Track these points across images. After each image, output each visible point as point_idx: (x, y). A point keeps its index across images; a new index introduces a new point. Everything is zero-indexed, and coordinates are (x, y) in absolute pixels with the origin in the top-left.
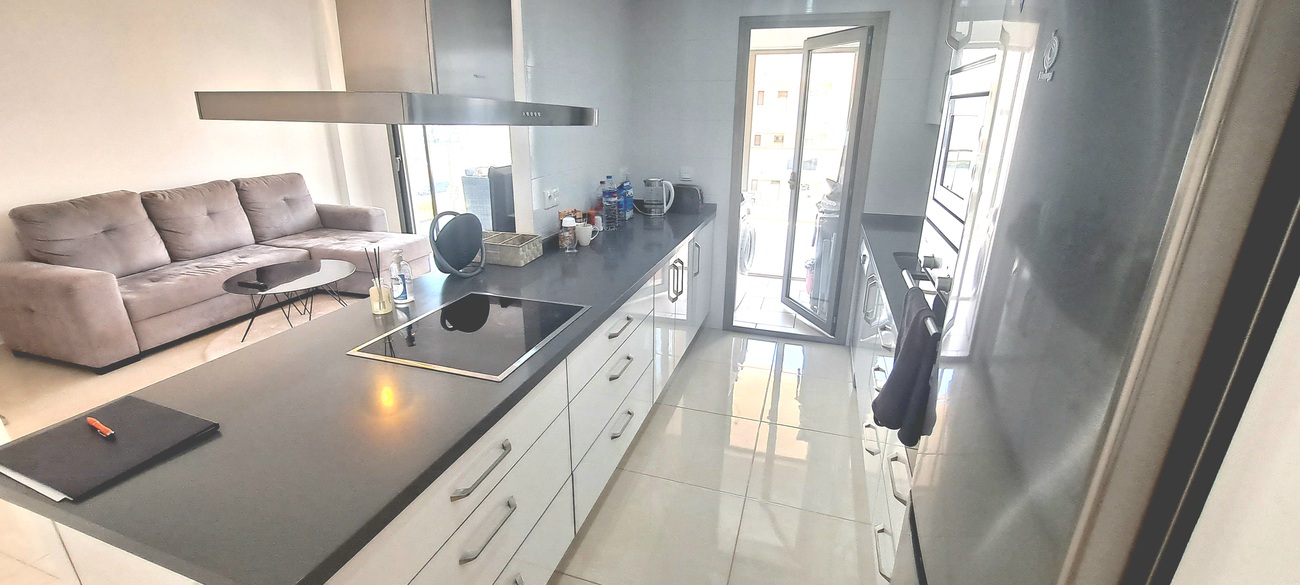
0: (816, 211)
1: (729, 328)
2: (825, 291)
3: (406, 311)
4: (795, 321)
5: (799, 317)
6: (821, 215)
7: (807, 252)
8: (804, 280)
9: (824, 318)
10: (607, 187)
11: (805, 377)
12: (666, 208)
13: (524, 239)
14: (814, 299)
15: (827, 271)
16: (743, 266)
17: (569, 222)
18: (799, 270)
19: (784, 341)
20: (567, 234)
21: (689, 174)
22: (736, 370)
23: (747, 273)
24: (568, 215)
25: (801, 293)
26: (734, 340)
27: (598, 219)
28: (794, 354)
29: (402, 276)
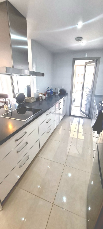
0: (86, 94)
1: (70, 115)
2: (88, 109)
3: (11, 110)
4: (82, 114)
5: (83, 114)
6: (87, 95)
7: (84, 102)
8: (84, 107)
9: (87, 114)
10: (48, 89)
11: (83, 124)
12: (59, 94)
13: (32, 98)
14: (86, 111)
15: (88, 106)
16: (73, 105)
17: (41, 95)
18: (83, 105)
19: (80, 118)
20: (40, 97)
21: (63, 87)
22: (71, 123)
23: (74, 106)
24: (41, 94)
25: (83, 110)
26: (71, 118)
27: (46, 95)
28: (82, 120)
29: (10, 104)
